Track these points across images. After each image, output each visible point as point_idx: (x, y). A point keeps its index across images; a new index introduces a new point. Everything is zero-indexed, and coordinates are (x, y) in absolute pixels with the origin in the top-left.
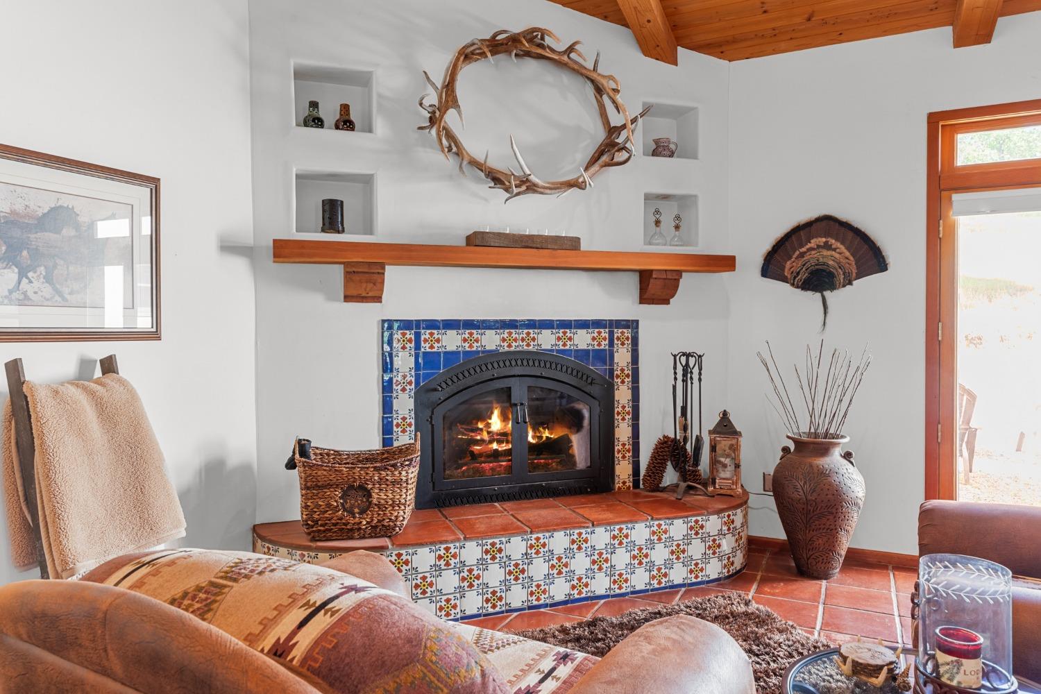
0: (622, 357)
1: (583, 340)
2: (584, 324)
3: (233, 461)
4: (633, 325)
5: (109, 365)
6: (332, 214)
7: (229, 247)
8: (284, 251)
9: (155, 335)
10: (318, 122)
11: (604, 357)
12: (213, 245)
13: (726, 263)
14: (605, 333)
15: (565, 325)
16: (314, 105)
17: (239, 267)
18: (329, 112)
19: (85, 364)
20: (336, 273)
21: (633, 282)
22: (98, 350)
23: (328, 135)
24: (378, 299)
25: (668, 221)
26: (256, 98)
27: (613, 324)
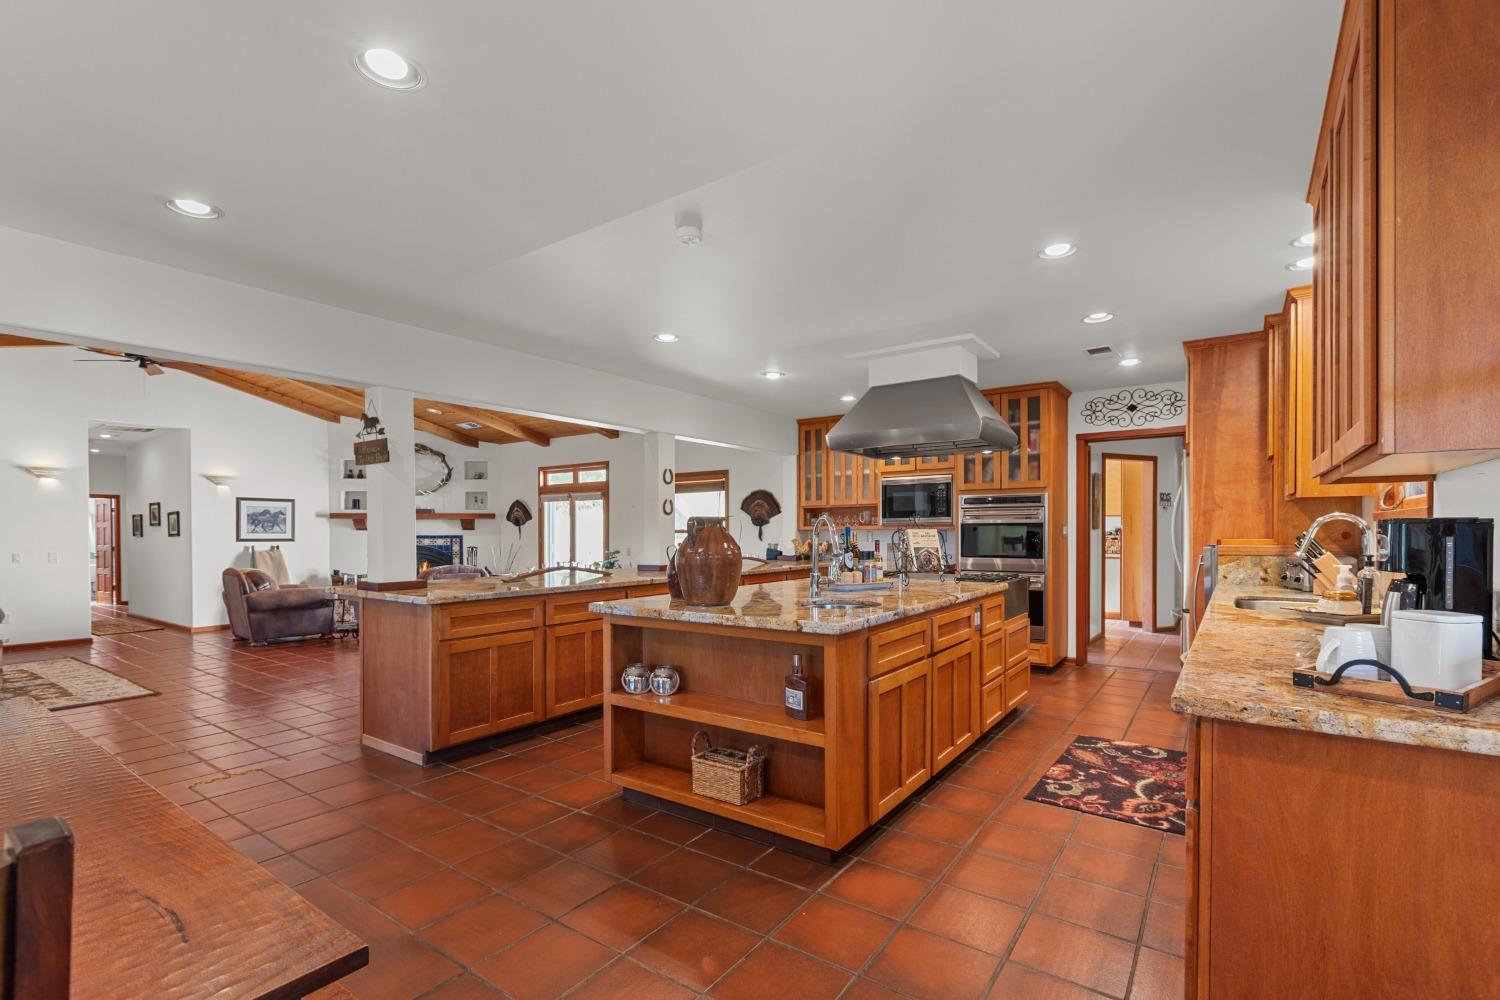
0: (456, 548)
1: (440, 542)
2: (441, 537)
3: (320, 576)
4: (461, 537)
5: (278, 547)
6: (356, 504)
7: (319, 515)
8: (333, 516)
9: (292, 540)
10: (350, 476)
11: (449, 548)
12: (314, 514)
13: (492, 516)
14: (449, 540)
15: (434, 537)
16: (351, 471)
17: (325, 522)
18: (356, 473)
19: (272, 548)
20: (351, 521)
21: (459, 523)
22: (275, 544)
23: (356, 481)
24: (366, 529)
25: (479, 501)
26: (330, 471)
27: (452, 537)
